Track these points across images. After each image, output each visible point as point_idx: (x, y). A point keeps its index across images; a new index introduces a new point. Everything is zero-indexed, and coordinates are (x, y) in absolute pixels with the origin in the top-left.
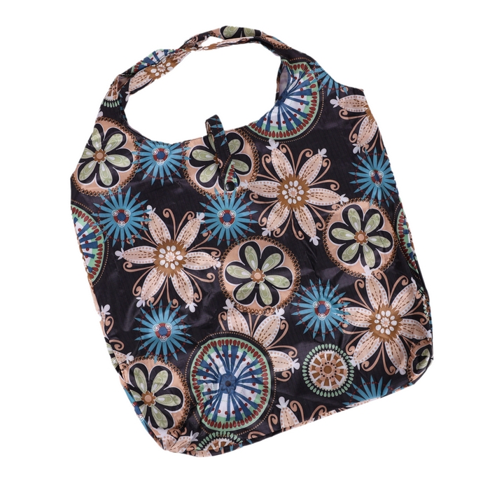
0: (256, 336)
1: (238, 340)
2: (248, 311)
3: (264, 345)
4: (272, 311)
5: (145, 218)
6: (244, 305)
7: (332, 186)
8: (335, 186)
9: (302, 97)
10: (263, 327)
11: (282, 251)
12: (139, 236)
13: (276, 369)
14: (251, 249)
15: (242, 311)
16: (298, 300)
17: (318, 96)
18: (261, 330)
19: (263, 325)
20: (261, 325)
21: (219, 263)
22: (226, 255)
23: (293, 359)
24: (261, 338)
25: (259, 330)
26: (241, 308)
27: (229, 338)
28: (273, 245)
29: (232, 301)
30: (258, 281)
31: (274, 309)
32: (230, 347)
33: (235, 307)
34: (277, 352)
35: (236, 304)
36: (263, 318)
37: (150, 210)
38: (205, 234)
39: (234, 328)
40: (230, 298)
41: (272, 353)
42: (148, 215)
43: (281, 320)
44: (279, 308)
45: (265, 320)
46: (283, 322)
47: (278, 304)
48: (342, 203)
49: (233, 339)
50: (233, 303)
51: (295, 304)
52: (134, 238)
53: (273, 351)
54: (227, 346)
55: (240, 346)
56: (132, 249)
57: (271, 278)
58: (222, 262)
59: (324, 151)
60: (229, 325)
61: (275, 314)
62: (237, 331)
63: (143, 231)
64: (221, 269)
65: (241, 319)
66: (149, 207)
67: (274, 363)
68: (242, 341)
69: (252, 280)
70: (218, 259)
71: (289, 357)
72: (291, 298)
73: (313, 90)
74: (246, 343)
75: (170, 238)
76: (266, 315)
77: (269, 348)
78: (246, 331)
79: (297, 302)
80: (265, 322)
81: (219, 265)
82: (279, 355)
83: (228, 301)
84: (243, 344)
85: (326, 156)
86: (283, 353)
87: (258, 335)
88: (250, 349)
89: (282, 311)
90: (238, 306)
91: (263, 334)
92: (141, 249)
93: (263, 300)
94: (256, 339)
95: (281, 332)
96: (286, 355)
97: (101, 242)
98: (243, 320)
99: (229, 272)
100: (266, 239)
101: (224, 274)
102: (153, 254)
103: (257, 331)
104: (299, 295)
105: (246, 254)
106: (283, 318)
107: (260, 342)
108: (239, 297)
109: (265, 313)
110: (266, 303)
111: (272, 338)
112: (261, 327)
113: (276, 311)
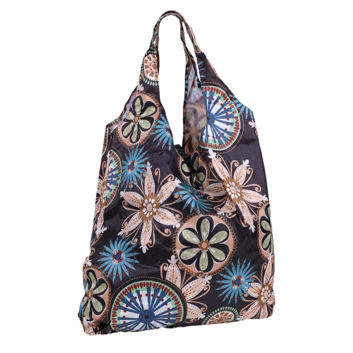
0: (184, 290)
1: (169, 288)
2: (186, 270)
3: (186, 299)
4: (203, 275)
5: (144, 171)
6: (184, 265)
7: (256, 189)
8: (258, 189)
9: (228, 119)
10: (191, 285)
11: (229, 230)
12: (136, 184)
13: (188, 317)
14: (207, 222)
15: (181, 268)
16: (225, 272)
17: (239, 119)
18: (189, 286)
19: (193, 283)
20: (191, 283)
21: (179, 224)
22: (186, 220)
23: (202, 313)
24: (187, 292)
25: (188, 286)
26: (181, 265)
27: (163, 285)
28: (224, 223)
29: (176, 258)
30: (203, 249)
31: (205, 275)
32: (161, 291)
33: (177, 263)
34: (193, 305)
35: (178, 261)
36: (195, 278)
37: (148, 166)
38: (176, 196)
39: (170, 279)
40: (176, 255)
41: (189, 305)
42: (146, 169)
43: (207, 283)
44: (209, 275)
45: (196, 280)
46: (208, 285)
47: (210, 272)
48: (264, 202)
49: (166, 286)
50: (177, 260)
51: (222, 275)
52: (133, 184)
53: (191, 305)
54: (159, 289)
55: (168, 293)
56: (130, 192)
57: (213, 251)
58: (182, 225)
59: (247, 162)
60: (167, 275)
61: (204, 278)
62: (171, 281)
63: (140, 181)
64: (178, 230)
65: (178, 274)
66: (148, 163)
67: (188, 313)
68: (171, 290)
69: (198, 247)
70: (179, 221)
71: (200, 311)
72: (220, 270)
73: (235, 115)
74: (174, 292)
75: (154, 192)
76: (198, 277)
77: (189, 301)
78: (178, 284)
79: (224, 274)
80: (195, 282)
81: (178, 226)
82: (194, 308)
83: (173, 257)
84: (172, 292)
85: (249, 166)
86: (197, 308)
87: (185, 290)
88: (175, 298)
89: (210, 278)
90: (179, 263)
91: (189, 289)
92: (135, 195)
93: (200, 265)
94: (183, 292)
95: (203, 292)
96: (199, 309)
97: (119, 182)
98: (179, 276)
99: (183, 234)
100: (220, 217)
101: (179, 234)
102: (140, 201)
103: (186, 286)
104: (226, 269)
105: (202, 225)
106: (209, 282)
107: (185, 295)
108: (183, 257)
109: (197, 275)
110: (201, 269)
111: (194, 295)
112: (190, 285)
113: (206, 277)
